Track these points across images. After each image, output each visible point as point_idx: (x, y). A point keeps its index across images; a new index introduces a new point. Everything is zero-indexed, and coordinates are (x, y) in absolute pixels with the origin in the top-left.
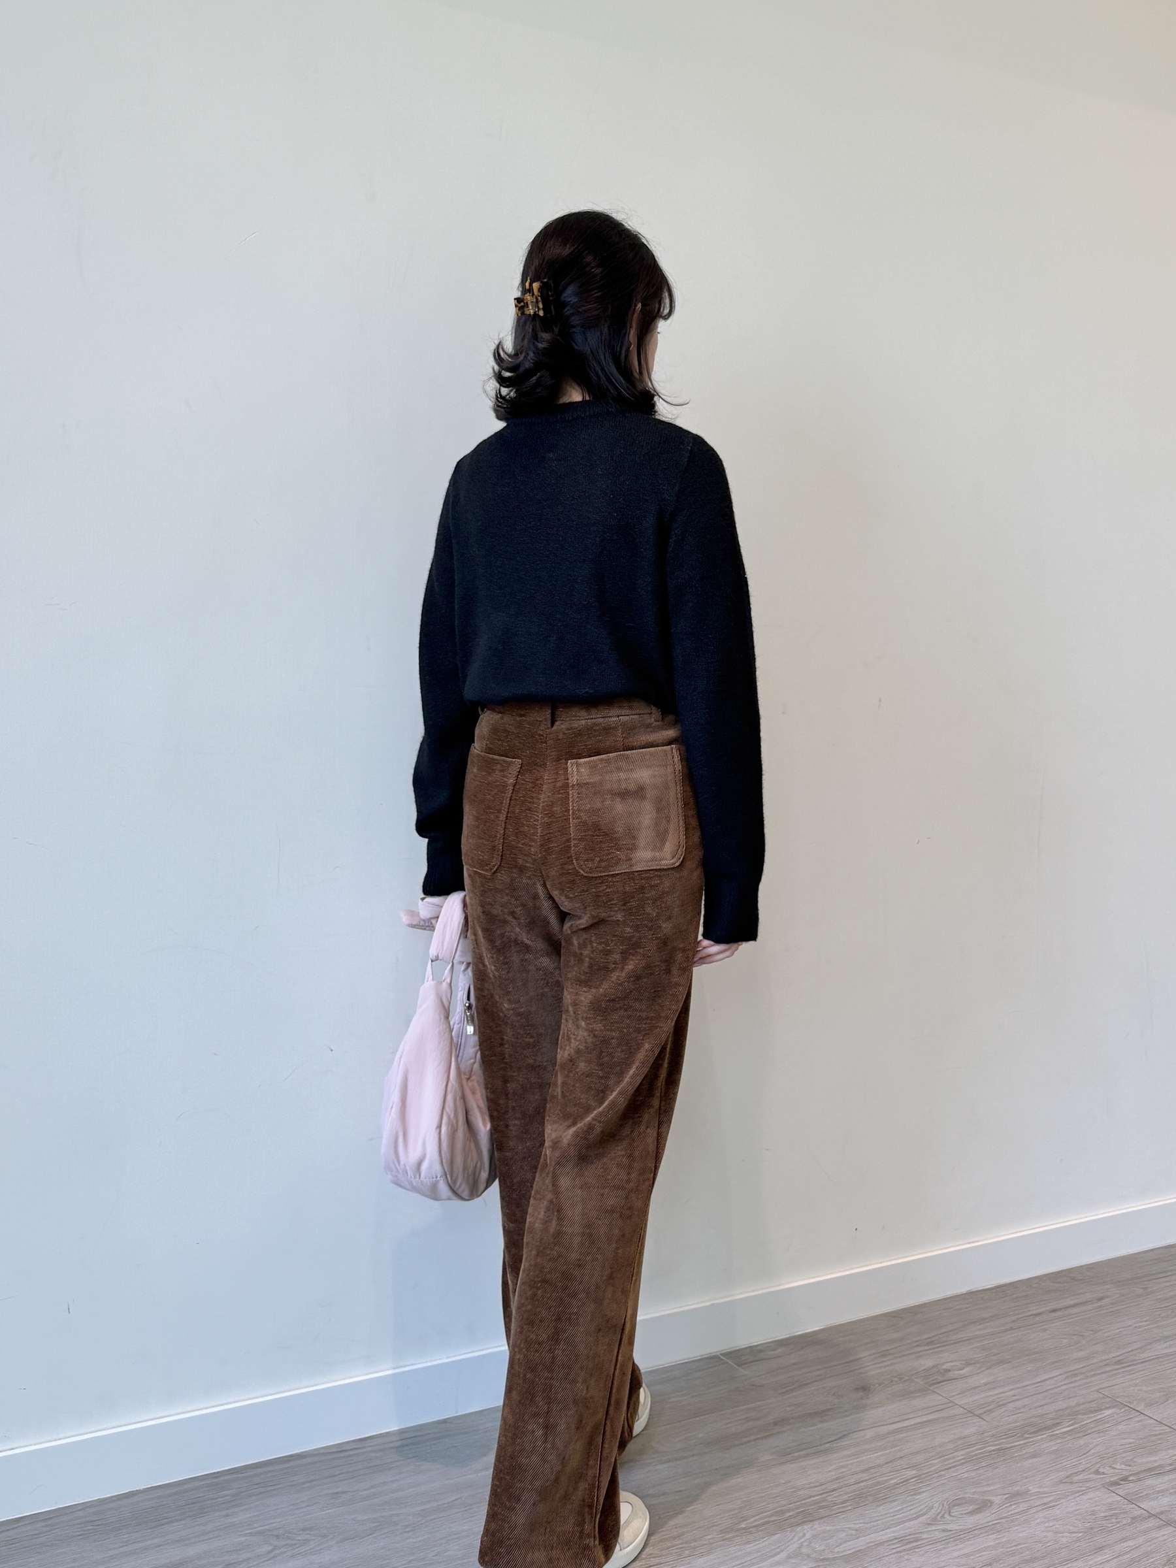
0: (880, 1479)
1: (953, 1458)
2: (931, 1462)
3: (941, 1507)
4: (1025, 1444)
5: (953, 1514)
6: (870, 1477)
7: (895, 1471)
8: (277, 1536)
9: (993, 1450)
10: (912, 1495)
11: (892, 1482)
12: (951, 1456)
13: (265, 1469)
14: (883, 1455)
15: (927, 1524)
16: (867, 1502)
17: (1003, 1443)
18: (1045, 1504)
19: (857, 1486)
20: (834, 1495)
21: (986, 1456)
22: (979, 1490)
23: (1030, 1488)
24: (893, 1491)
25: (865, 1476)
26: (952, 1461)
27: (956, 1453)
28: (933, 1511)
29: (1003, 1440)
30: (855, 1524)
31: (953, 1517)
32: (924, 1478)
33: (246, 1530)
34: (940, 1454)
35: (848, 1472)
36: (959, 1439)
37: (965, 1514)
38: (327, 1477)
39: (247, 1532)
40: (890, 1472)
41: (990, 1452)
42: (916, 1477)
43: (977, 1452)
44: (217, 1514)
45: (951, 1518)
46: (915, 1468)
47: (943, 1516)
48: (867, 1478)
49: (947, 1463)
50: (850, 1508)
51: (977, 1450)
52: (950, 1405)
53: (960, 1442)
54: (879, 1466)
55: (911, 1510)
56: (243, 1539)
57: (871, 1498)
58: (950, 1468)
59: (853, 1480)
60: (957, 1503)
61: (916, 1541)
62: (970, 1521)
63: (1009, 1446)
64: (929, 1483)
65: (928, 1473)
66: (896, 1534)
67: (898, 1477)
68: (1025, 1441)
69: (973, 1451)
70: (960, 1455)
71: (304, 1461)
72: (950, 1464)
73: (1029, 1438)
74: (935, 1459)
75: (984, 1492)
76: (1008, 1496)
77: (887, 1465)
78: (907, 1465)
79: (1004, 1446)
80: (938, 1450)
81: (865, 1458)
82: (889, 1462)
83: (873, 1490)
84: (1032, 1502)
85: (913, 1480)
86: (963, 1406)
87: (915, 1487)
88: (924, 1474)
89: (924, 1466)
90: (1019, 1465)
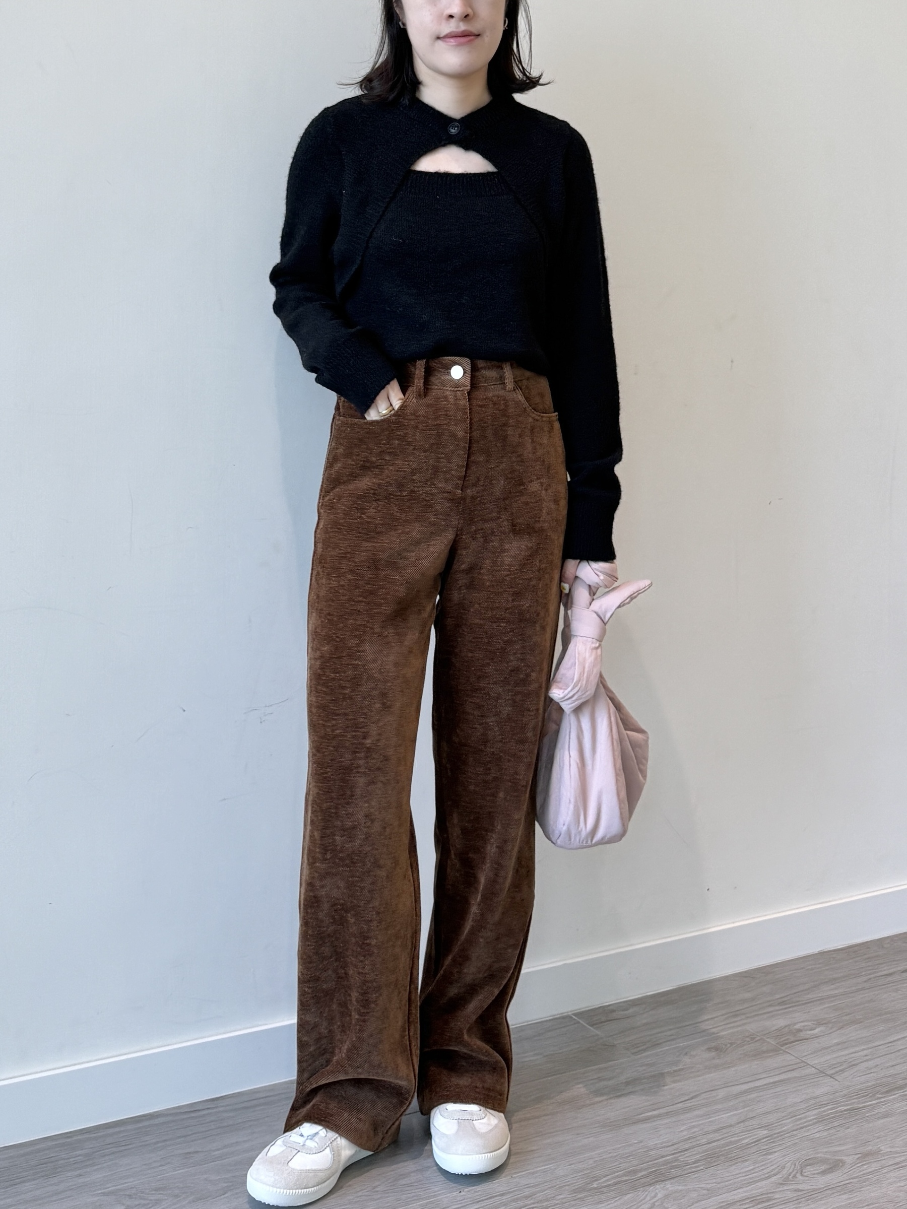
0: (732, 1139)
1: (805, 1118)
2: (783, 1122)
3: (793, 1166)
4: (877, 1103)
5: (804, 1174)
6: (722, 1137)
7: (748, 1131)
8: (130, 1196)
9: (845, 1110)
10: (763, 1155)
11: (745, 1141)
12: (803, 1115)
13: (117, 1129)
14: (734, 1115)
15: (779, 1183)
16: (719, 1162)
17: (854, 1103)
18: (897, 1164)
19: (709, 1146)
20: (687, 1155)
21: (838, 1116)
22: (831, 1150)
23: (882, 1148)
24: (745, 1151)
25: (716, 1136)
27: (808, 1113)
28: (784, 1172)
29: (855, 1100)
30: (705, 1184)
31: (805, 1176)
32: (777, 1137)
33: (99, 1190)
34: (792, 1114)
35: (700, 1132)
36: (810, 1099)
37: (818, 1173)
38: (179, 1137)
39: (100, 1192)
40: (743, 1132)
41: (842, 1112)
42: (769, 1137)
43: (828, 1112)
44: (69, 1174)
45: (803, 1178)
46: (767, 1128)
47: (794, 1177)
48: (719, 1138)
49: (798, 1123)
50: (703, 1168)
51: (828, 1110)
52: (802, 1065)
53: (812, 1102)
54: (731, 1126)
55: (765, 1170)
56: (96, 1199)
57: (723, 1158)
58: (802, 1128)
59: (706, 1140)
60: (810, 1162)
61: (768, 1201)
62: (823, 1181)
63: (861, 1106)
64: (780, 1143)
65: (780, 1132)
66: (748, 1194)
67: (751, 1136)
68: (876, 1101)
69: (824, 1111)
70: (812, 1115)
71: (156, 1121)
72: (801, 1124)
73: (881, 1098)
74: (786, 1119)
75: (836, 1152)
76: (860, 1155)
77: (739, 1125)
78: (759, 1124)
79: (855, 1106)
80: (790, 1110)
81: (717, 1118)
82: (741, 1122)
83: (724, 1150)
84: (883, 1162)
85: (765, 1140)
86: (814, 1066)
87: (766, 1147)
88: (775, 1134)
89: (776, 1126)
90: (871, 1125)
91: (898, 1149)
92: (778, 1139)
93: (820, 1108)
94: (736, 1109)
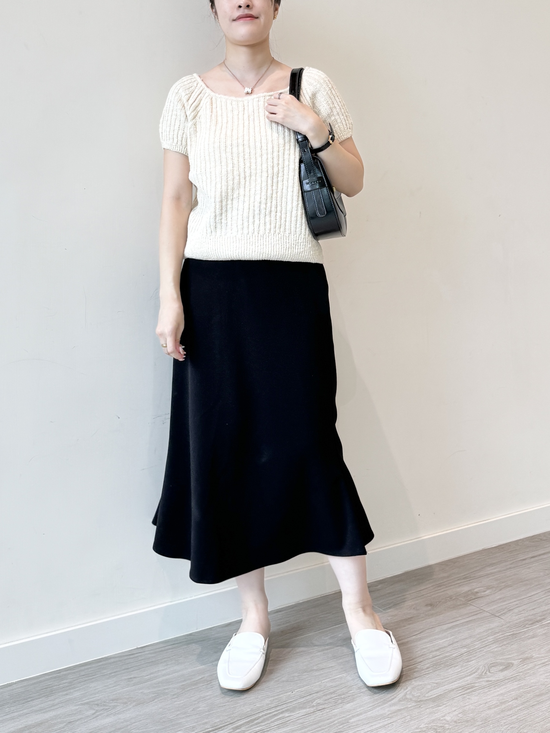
0: (446, 655)
1: (487, 640)
2: (474, 643)
3: (484, 668)
5: (491, 672)
6: (440, 653)
7: (455, 649)
8: (97, 705)
9: (510, 635)
10: (466, 662)
11: (454, 655)
12: (486, 639)
13: (86, 667)
14: (446, 641)
15: (477, 678)
16: (441, 668)
17: (514, 631)
18: (543, 663)
19: (434, 659)
20: (422, 665)
21: (506, 638)
22: (504, 657)
23: (534, 655)
24: (455, 661)
25: (438, 653)
26: (487, 642)
27: (488, 638)
28: (479, 671)
29: (514, 630)
30: (435, 680)
31: (491, 673)
32: (473, 652)
34: (479, 639)
35: (428, 651)
36: (489, 630)
37: (499, 671)
38: (125, 669)
39: (78, 703)
40: (452, 650)
41: (508, 636)
42: (467, 652)
43: (500, 636)
45: (490, 674)
46: (466, 647)
47: (486, 673)
48: (439, 654)
49: (484, 643)
50: (431, 671)
51: (500, 635)
52: (481, 611)
53: (490, 631)
54: (445, 647)
55: (467, 670)
56: (77, 707)
57: (443, 665)
58: (486, 646)
59: (431, 656)
60: (494, 665)
61: (472, 688)
62: (501, 675)
63: (518, 632)
64: (475, 655)
65: (474, 649)
66: (459, 685)
67: (457, 652)
68: (527, 629)
69: (497, 636)
70: (491, 638)
72: (485, 644)
73: (529, 627)
74: (477, 642)
75: (507, 658)
76: (521, 660)
77: (450, 646)
78: (461, 645)
79: (515, 632)
80: (478, 636)
81: (436, 643)
82: (451, 645)
83: (443, 661)
84: (536, 662)
85: (466, 654)
86: (488, 612)
87: (467, 658)
88: (471, 650)
89: (471, 646)
90: (525, 642)
91: (543, 655)
92: (473, 653)
93: (495, 635)
94: (447, 638)
